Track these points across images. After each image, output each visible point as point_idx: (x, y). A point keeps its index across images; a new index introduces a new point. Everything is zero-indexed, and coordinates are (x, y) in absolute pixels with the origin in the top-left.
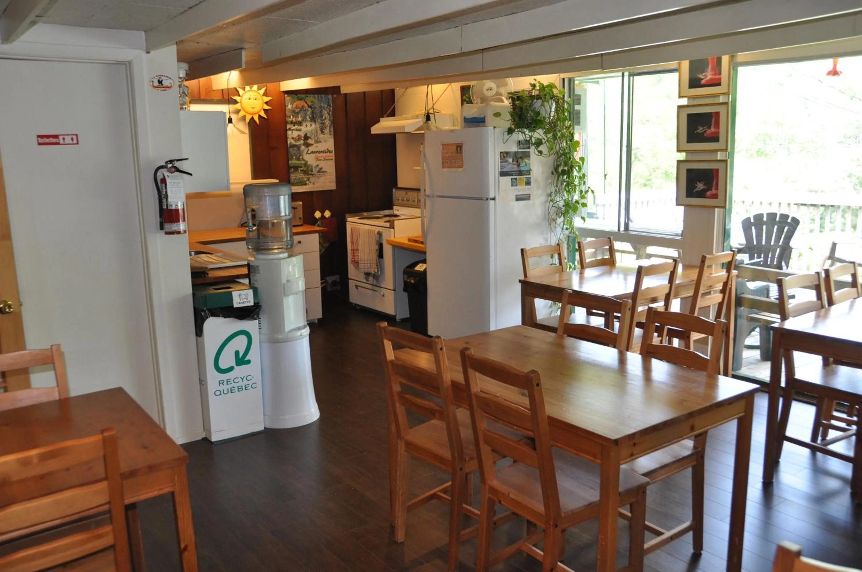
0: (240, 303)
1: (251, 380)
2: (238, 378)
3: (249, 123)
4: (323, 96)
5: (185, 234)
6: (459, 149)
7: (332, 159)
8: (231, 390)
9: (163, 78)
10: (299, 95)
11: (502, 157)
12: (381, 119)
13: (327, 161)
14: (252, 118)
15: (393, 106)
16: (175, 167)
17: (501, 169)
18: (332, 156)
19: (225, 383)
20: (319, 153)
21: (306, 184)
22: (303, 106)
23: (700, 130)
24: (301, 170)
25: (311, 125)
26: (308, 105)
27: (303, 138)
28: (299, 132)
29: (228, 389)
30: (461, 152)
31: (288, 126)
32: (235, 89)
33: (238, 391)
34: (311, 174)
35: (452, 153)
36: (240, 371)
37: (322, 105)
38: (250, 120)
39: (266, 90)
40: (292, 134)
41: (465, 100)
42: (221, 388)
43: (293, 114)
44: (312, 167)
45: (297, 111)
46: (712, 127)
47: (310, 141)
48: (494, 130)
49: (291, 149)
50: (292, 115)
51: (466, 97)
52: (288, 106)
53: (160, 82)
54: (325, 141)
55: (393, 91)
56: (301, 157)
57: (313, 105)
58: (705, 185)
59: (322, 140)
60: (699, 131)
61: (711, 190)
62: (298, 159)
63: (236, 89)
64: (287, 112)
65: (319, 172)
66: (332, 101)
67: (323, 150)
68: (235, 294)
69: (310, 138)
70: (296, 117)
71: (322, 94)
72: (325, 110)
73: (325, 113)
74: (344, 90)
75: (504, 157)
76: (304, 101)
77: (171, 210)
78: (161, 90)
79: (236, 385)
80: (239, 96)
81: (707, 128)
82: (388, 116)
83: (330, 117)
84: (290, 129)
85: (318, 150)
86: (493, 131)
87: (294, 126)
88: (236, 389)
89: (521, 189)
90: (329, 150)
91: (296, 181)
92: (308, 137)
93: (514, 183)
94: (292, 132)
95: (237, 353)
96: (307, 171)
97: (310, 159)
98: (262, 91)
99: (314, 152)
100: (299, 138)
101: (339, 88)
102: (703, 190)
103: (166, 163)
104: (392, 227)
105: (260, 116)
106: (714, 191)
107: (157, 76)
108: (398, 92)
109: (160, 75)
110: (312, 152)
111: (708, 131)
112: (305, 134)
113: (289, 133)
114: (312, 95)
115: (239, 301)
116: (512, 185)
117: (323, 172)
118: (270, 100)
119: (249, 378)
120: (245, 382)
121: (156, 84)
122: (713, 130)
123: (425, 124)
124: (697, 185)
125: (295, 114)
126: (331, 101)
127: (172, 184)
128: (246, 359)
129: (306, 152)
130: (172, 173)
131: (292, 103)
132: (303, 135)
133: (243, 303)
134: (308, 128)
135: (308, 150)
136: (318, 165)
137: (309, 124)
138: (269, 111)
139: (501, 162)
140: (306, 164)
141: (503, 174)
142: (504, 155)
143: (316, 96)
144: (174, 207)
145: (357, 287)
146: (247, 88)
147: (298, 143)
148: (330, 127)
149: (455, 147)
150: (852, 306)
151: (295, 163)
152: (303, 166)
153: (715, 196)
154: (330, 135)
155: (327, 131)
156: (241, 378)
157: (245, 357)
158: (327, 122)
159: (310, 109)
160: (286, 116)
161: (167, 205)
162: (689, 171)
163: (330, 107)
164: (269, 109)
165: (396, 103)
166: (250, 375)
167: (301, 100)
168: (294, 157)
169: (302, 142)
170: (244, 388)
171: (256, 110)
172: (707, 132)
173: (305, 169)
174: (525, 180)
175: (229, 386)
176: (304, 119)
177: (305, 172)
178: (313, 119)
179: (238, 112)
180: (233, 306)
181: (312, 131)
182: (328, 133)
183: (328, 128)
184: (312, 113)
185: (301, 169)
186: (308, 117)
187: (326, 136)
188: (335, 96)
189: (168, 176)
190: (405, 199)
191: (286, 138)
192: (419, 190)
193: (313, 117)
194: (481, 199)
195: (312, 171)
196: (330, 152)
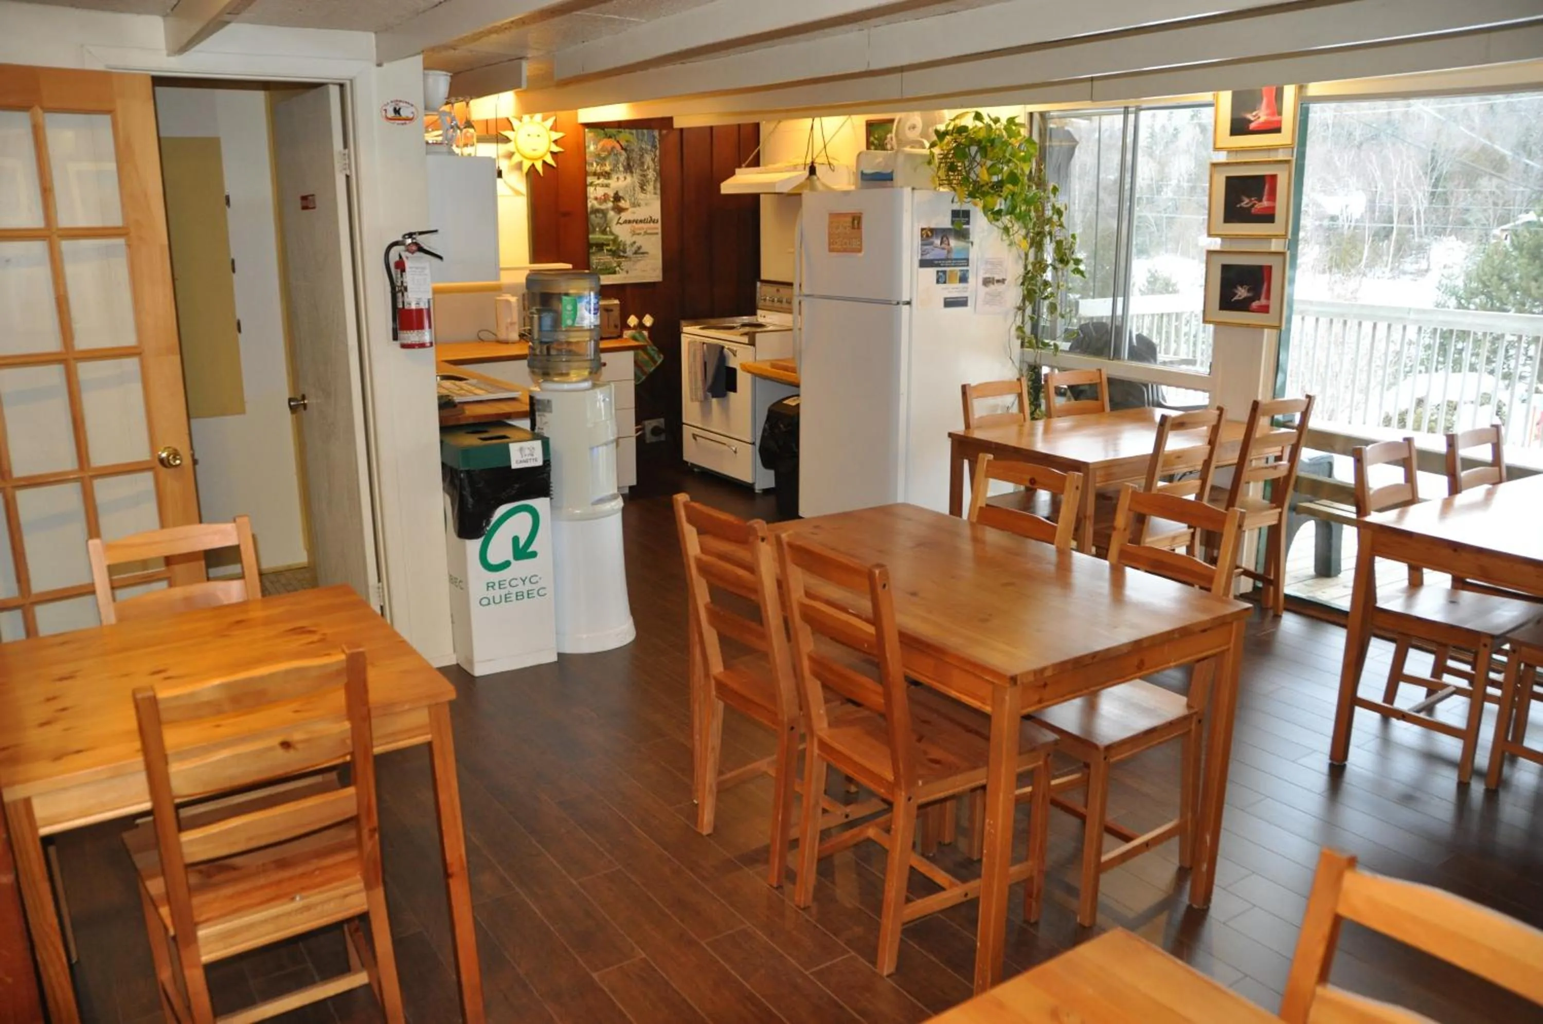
0: (521, 462)
1: (537, 582)
2: (516, 579)
3: (527, 174)
4: (645, 131)
5: (431, 348)
6: (856, 222)
7: (657, 234)
8: (506, 598)
9: (401, 104)
10: (606, 130)
11: (925, 236)
12: (737, 171)
13: (650, 236)
14: (533, 165)
15: (756, 151)
16: (416, 244)
17: (922, 255)
18: (657, 228)
19: (497, 586)
20: (636, 222)
21: (615, 273)
22: (613, 148)
23: (1246, 202)
24: (607, 250)
25: (625, 178)
26: (621, 146)
27: (612, 199)
28: (607, 188)
29: (501, 596)
30: (859, 227)
31: (590, 179)
32: (506, 121)
33: (517, 599)
34: (623, 257)
35: (845, 228)
36: (520, 568)
37: (644, 146)
38: (529, 169)
39: (556, 120)
40: (595, 192)
41: (873, 143)
42: (491, 593)
43: (597, 160)
44: (625, 245)
45: (603, 154)
46: (1265, 198)
47: (622, 204)
48: (913, 193)
49: (593, 217)
50: (596, 162)
51: (875, 138)
52: (589, 147)
53: (397, 111)
54: (646, 204)
55: (757, 126)
56: (608, 229)
57: (628, 146)
58: (1249, 291)
59: (642, 202)
60: (1243, 204)
61: (1259, 299)
62: (604, 232)
63: (508, 119)
64: (587, 157)
65: (636, 253)
66: (659, 141)
67: (643, 219)
68: (514, 448)
69: (623, 199)
70: (602, 165)
71: (642, 128)
72: (647, 153)
73: (648, 159)
74: (677, 124)
75: (927, 236)
76: (615, 139)
77: (411, 311)
78: (398, 124)
79: (514, 590)
80: (513, 130)
81: (1256, 200)
82: (748, 166)
83: (655, 166)
84: (591, 184)
85: (636, 219)
86: (911, 195)
87: (599, 179)
88: (513, 597)
89: (953, 288)
90: (653, 218)
91: (599, 267)
92: (620, 197)
93: (941, 279)
94: (595, 189)
95: (516, 540)
96: (618, 251)
97: (622, 233)
98: (550, 122)
99: (630, 222)
100: (605, 198)
101: (670, 120)
102: (1245, 299)
103: (404, 236)
104: (752, 343)
105: (544, 163)
106: (1263, 301)
107: (392, 102)
108: (765, 129)
109: (397, 101)
110: (625, 222)
111: (1259, 206)
112: (615, 192)
113: (590, 190)
114: (627, 130)
115: (520, 458)
116: (938, 282)
117: (643, 253)
118: (562, 137)
119: (533, 580)
120: (528, 586)
121: (391, 114)
122: (1265, 203)
123: (808, 181)
124: (1236, 291)
125: (601, 160)
126: (657, 140)
127: (414, 269)
128: (530, 550)
129: (615, 221)
130: (413, 253)
131: (596, 144)
132: (612, 194)
133: (526, 461)
134: (621, 182)
135: (620, 218)
136: (634, 243)
137: (622, 178)
138: (559, 155)
139: (922, 245)
140: (615, 241)
141: (924, 263)
142: (928, 234)
143: (634, 131)
144: (413, 307)
145: (695, 436)
146: (526, 118)
147: (603, 207)
148: (655, 181)
149: (849, 219)
150: (1490, 494)
151: (599, 238)
152: (611, 242)
153: (1265, 309)
154: (655, 194)
155: (650, 188)
156: (522, 579)
157: (528, 548)
158: (651, 174)
159: (623, 152)
160: (586, 163)
161: (403, 303)
162: (1225, 268)
163: (656, 149)
164: (560, 152)
165: (761, 144)
166: (536, 576)
167: (610, 137)
168: (597, 229)
169: (610, 205)
170: (525, 595)
171: (539, 153)
172: (1256, 206)
173: (614, 248)
174: (959, 274)
175: (503, 592)
176: (615, 169)
177: (614, 253)
178: (629, 168)
179: (510, 155)
180: (510, 467)
181: (626, 187)
182: (652, 191)
183: (652, 183)
184: (628, 159)
185: (609, 248)
186: (620, 165)
187: (648, 196)
188: (664, 132)
189: (407, 258)
190: (776, 299)
191: (585, 198)
192: (790, 284)
193: (629, 164)
194: (888, 302)
195: (624, 252)
196: (653, 221)
